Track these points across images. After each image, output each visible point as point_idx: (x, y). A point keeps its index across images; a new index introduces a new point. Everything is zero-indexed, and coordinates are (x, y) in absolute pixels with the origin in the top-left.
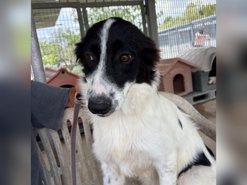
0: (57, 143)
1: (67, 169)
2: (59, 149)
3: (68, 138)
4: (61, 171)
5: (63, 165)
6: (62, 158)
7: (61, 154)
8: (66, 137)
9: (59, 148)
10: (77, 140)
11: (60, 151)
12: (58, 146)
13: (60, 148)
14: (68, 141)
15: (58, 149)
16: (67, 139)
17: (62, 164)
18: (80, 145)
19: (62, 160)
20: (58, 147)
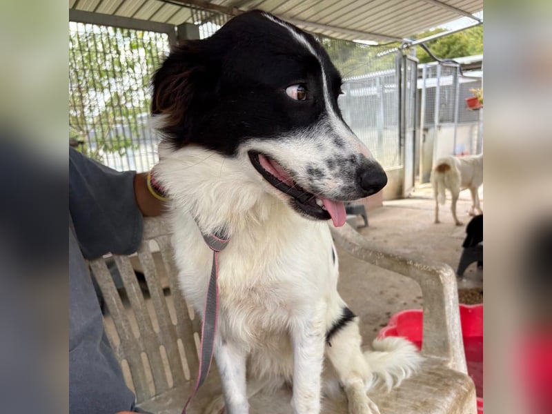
0: (110, 293)
1: (135, 347)
2: (116, 306)
3: (134, 282)
4: (122, 353)
5: (128, 338)
6: (123, 324)
7: (120, 316)
8: (129, 279)
9: (115, 303)
10: (153, 287)
11: (118, 310)
12: (114, 299)
13: (118, 304)
14: (134, 288)
15: (114, 305)
16: (132, 285)
17: (125, 337)
18: (158, 295)
19: (124, 327)
20: (112, 301)
